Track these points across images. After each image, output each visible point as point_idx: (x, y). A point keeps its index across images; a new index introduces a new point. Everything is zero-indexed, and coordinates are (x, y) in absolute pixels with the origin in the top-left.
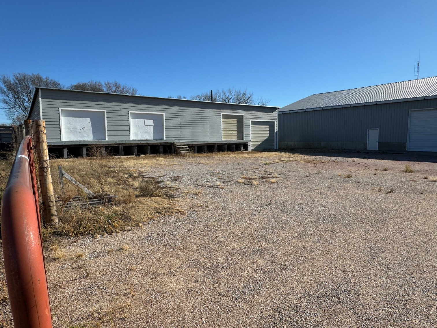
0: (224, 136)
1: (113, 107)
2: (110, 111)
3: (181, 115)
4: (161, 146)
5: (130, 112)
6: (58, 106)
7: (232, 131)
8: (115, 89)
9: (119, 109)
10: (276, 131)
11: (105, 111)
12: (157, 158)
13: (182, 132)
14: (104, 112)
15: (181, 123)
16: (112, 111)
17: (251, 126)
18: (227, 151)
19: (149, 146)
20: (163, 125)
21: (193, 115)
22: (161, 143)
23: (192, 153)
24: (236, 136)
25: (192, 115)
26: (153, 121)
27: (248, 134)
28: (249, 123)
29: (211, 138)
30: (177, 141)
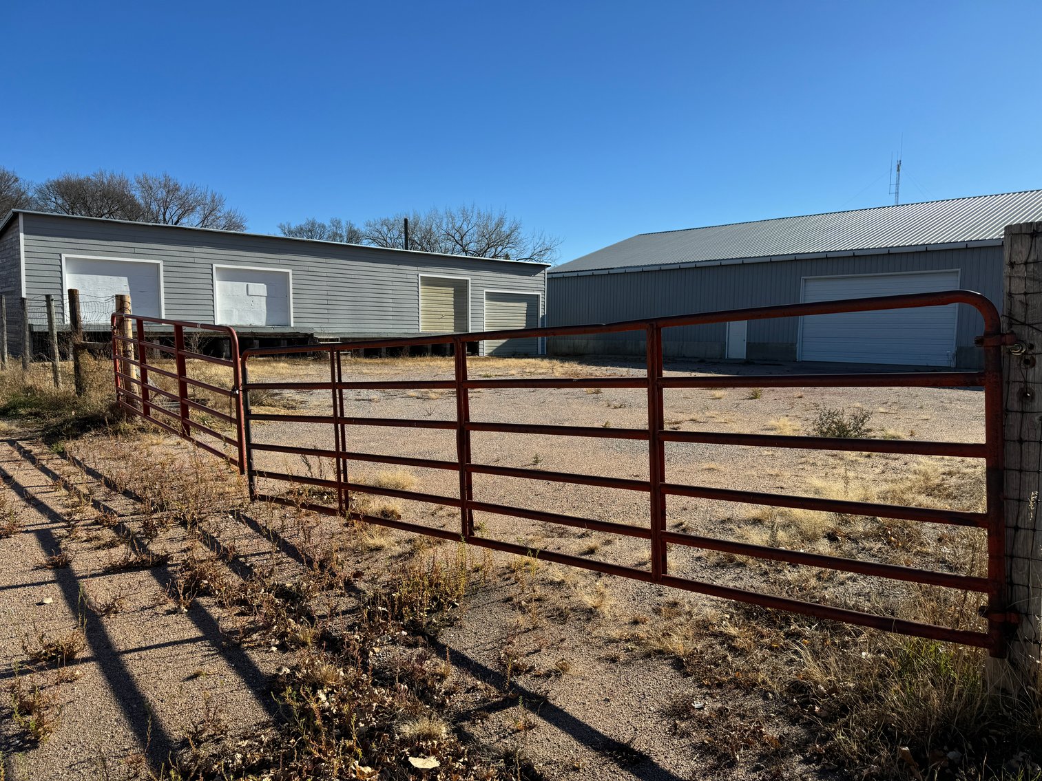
0: (425, 324)
1: (178, 254)
2: (171, 264)
3: (329, 275)
4: (284, 339)
5: (215, 266)
6: (59, 251)
7: (444, 313)
8: (165, 193)
9: (192, 260)
10: (541, 315)
11: (161, 263)
12: (275, 365)
13: (330, 311)
14: (158, 264)
15: (329, 293)
16: (175, 264)
17: (485, 303)
18: (432, 356)
19: (256, 339)
20: (287, 296)
21: (357, 277)
22: (283, 334)
23: (352, 356)
24: (453, 324)
25: (353, 276)
26: (265, 286)
27: (479, 319)
28: (481, 296)
29: (395, 326)
30: (318, 330)
